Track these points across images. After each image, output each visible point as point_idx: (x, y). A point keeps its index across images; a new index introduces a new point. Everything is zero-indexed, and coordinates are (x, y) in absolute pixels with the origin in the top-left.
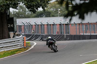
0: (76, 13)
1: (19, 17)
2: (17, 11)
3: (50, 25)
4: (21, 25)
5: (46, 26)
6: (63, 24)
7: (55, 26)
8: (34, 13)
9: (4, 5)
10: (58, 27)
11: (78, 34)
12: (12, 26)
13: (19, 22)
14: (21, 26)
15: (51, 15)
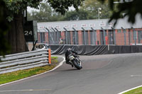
0: (123, 14)
1: (41, 20)
2: (38, 11)
3: (87, 31)
4: (44, 31)
5: (80, 33)
6: (106, 30)
7: (93, 33)
8: (62, 14)
9: (18, 2)
10: (98, 34)
11: (127, 44)
12: (31, 33)
13: (41, 27)
14: (44, 33)
15: (88, 17)
